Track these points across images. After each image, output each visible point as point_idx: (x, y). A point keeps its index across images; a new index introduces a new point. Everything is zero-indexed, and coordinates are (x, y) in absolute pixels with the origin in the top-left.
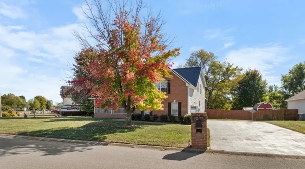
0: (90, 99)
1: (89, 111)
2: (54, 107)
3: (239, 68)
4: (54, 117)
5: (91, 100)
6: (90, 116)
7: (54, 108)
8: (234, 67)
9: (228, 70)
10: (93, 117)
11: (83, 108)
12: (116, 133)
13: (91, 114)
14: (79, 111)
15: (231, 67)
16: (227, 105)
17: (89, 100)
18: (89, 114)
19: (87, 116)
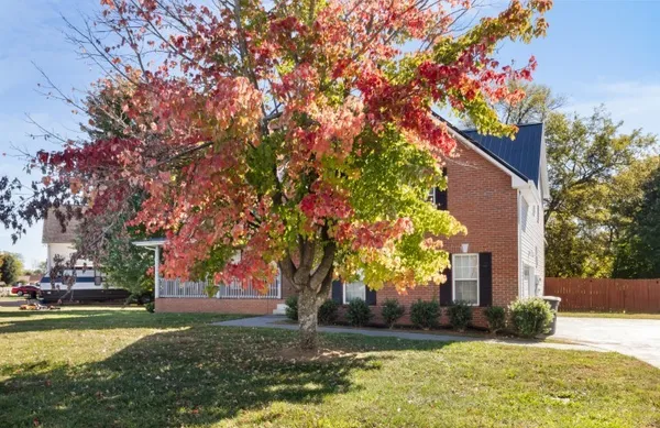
0: (138, 244)
1: (134, 289)
2: (28, 274)
3: (643, 134)
4: (16, 309)
5: (142, 249)
6: (140, 303)
7: (27, 278)
8: (625, 131)
9: (602, 142)
10: (151, 310)
11: (117, 278)
12: (276, 407)
13: (146, 297)
14: (101, 287)
15: (613, 132)
16: (588, 264)
17: (134, 250)
18: (138, 296)
19: (129, 305)
